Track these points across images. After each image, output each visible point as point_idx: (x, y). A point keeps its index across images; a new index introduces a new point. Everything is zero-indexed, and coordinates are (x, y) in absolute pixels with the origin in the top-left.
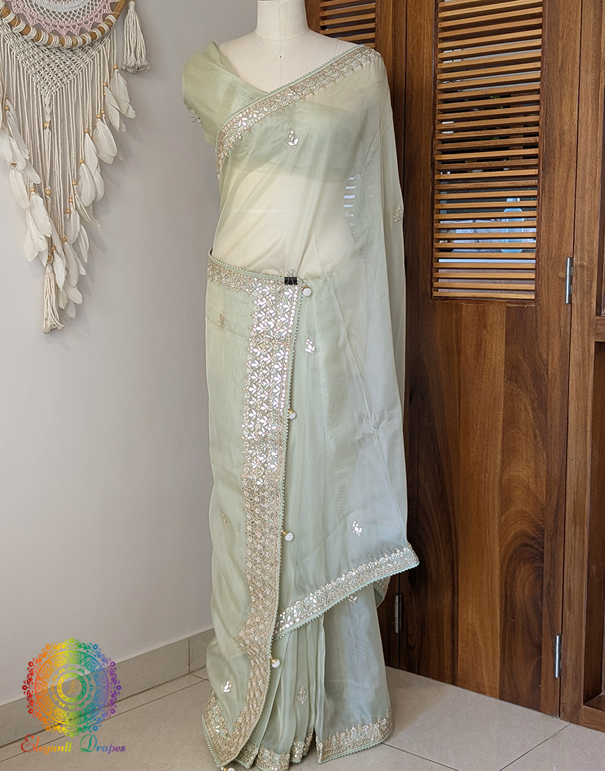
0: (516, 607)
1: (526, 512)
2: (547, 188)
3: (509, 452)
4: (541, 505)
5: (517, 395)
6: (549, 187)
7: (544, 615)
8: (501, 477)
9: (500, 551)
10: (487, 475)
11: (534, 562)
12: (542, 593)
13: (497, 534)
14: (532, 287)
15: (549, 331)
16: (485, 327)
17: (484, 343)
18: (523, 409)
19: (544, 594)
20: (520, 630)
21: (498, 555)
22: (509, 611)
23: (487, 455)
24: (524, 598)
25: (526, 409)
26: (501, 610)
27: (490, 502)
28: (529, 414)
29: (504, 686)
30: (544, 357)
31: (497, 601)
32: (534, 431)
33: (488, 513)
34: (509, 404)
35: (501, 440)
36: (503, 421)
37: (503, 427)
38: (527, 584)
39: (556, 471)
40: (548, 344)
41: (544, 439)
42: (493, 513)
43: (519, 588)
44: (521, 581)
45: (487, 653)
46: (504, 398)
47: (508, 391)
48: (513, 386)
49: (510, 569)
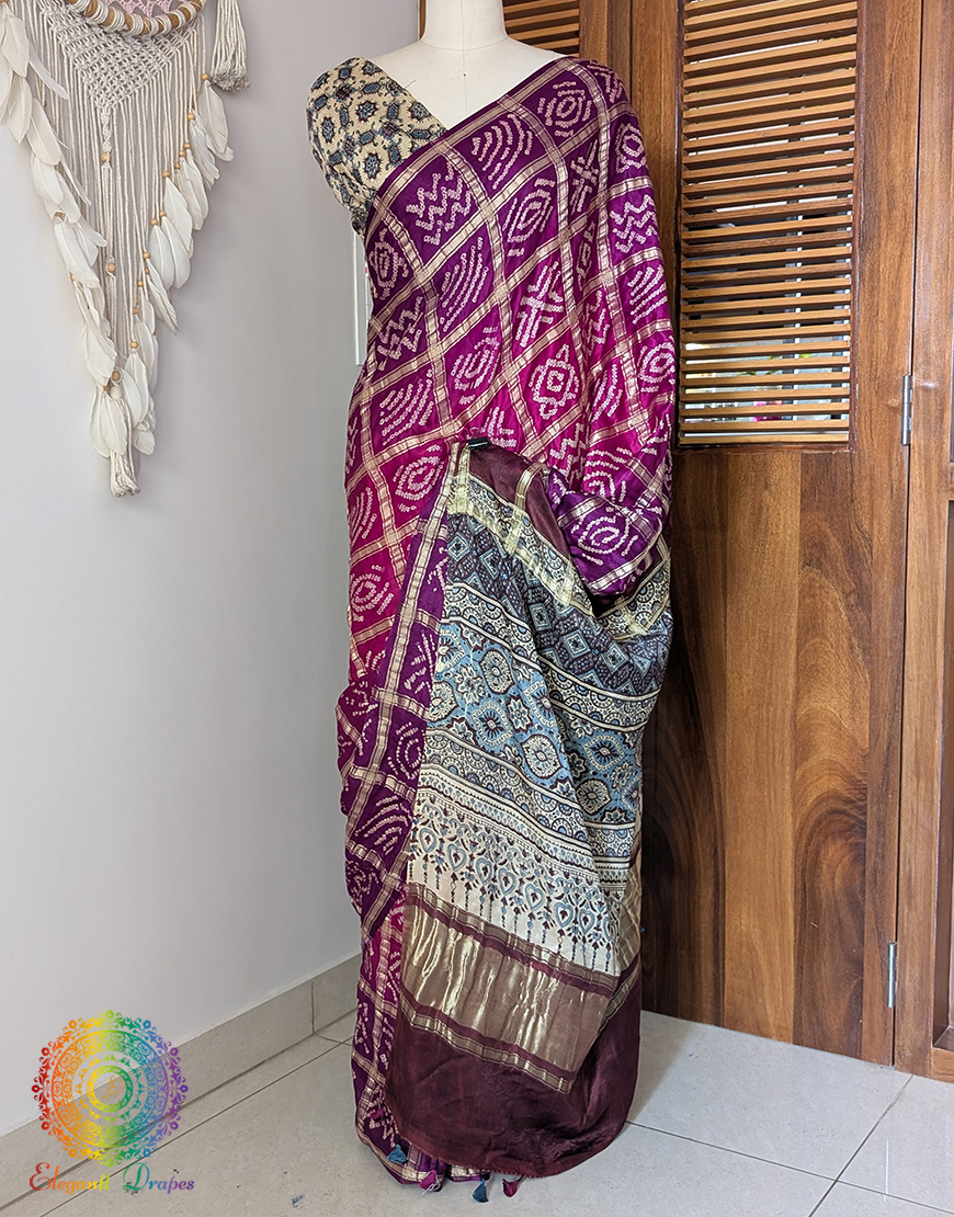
0: (821, 906)
1: (836, 763)
2: (867, 273)
3: (808, 673)
4: (862, 750)
5: (821, 587)
6: (872, 271)
7: (867, 915)
8: (795, 711)
9: (794, 824)
10: (772, 709)
11: (851, 836)
12: (863, 883)
13: (788, 797)
14: (845, 423)
15: (872, 488)
16: (767, 486)
17: (765, 511)
18: (831, 606)
19: (867, 885)
20: (828, 939)
21: (791, 828)
22: (809, 913)
23: (771, 678)
24: (834, 893)
25: (836, 609)
26: (795, 911)
27: (777, 750)
28: (841, 614)
29: (801, 1023)
30: (866, 527)
31: (789, 898)
32: (850, 639)
33: (774, 766)
34: (808, 601)
35: (794, 656)
36: (798, 627)
37: (798, 635)
38: (839, 869)
39: (885, 699)
40: (872, 508)
41: (865, 650)
42: (783, 766)
43: (825, 877)
44: (829, 866)
45: (772, 977)
46: (800, 593)
47: (806, 581)
48: (815, 573)
49: (810, 848)
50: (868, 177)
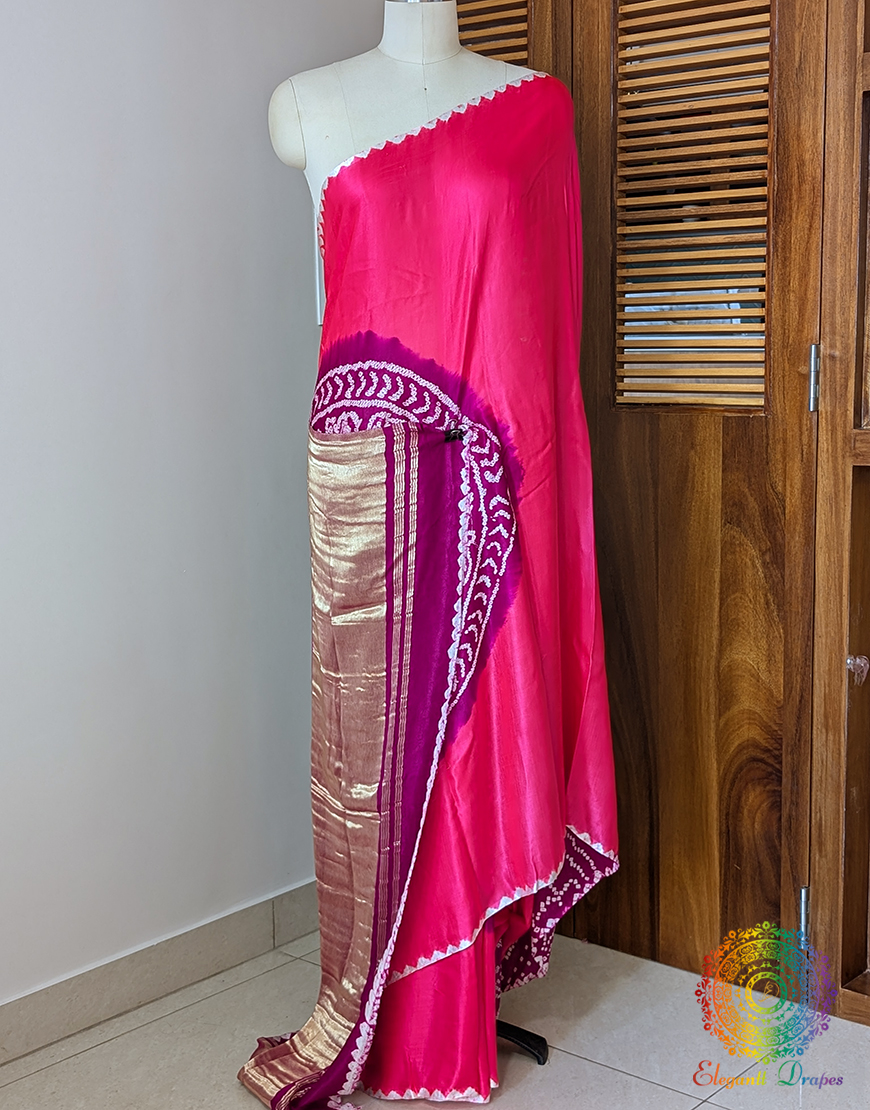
0: (743, 849)
1: (755, 713)
2: (780, 244)
3: (729, 627)
4: (778, 702)
5: (741, 544)
6: (784, 242)
7: (783, 860)
8: (719, 662)
9: (719, 770)
10: (698, 659)
11: (768, 784)
12: (779, 828)
13: (713, 744)
14: (761, 388)
15: (785, 450)
16: (693, 446)
17: (691, 470)
19: (783, 831)
20: (749, 880)
21: (716, 774)
22: (731, 855)
23: (697, 631)
24: (754, 836)
25: (754, 566)
26: (720, 853)
27: (703, 699)
28: (758, 571)
30: (780, 489)
31: (715, 841)
32: (766, 595)
33: (700, 714)
34: (729, 557)
35: (717, 609)
36: (721, 581)
37: (721, 589)
38: (759, 815)
39: (798, 653)
40: (785, 470)
41: (780, 607)
42: (708, 714)
43: (746, 822)
44: (749, 811)
45: (701, 915)
46: (722, 549)
47: (728, 538)
48: (735, 532)
49: (734, 793)
50: (781, 151)
